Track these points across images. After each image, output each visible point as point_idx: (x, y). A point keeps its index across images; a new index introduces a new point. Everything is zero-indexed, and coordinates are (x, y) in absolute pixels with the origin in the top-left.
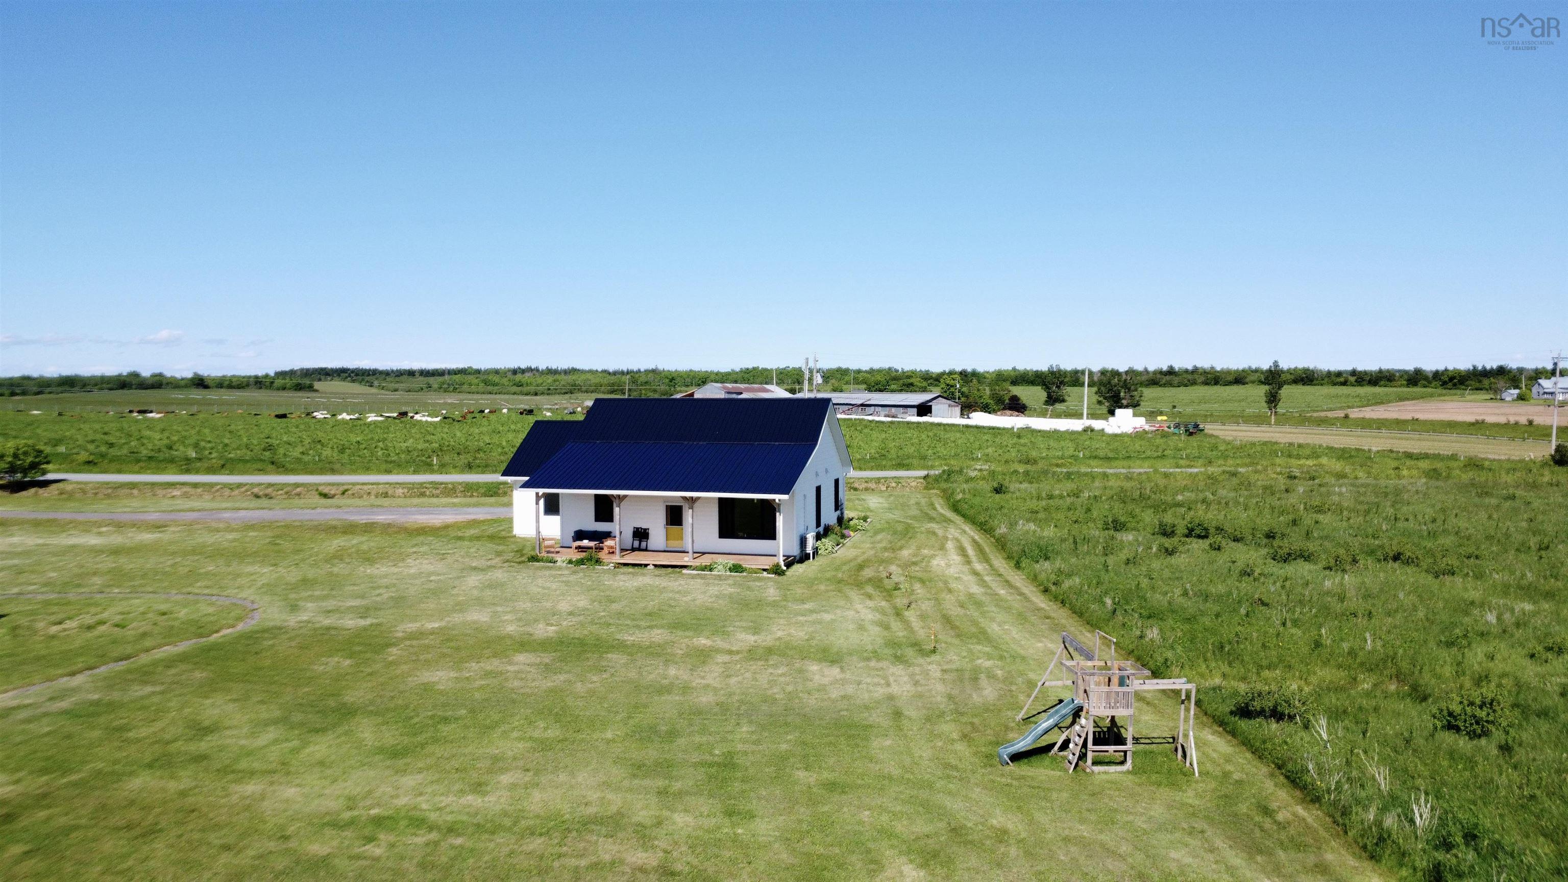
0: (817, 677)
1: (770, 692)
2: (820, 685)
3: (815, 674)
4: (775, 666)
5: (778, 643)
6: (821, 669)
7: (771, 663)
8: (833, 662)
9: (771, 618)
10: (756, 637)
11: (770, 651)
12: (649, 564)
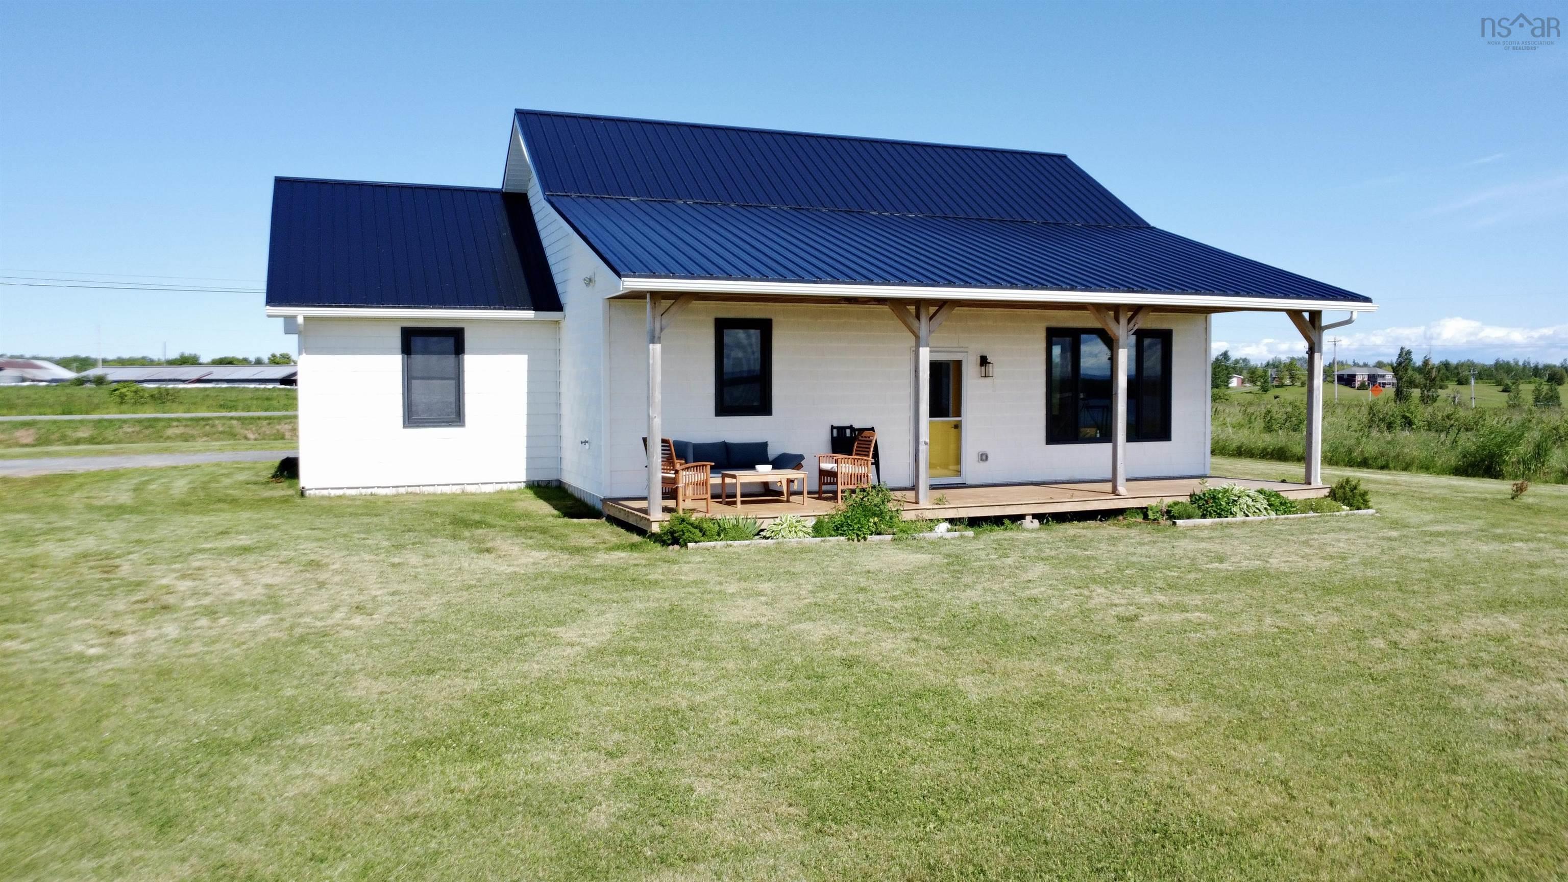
12: (1022, 517)
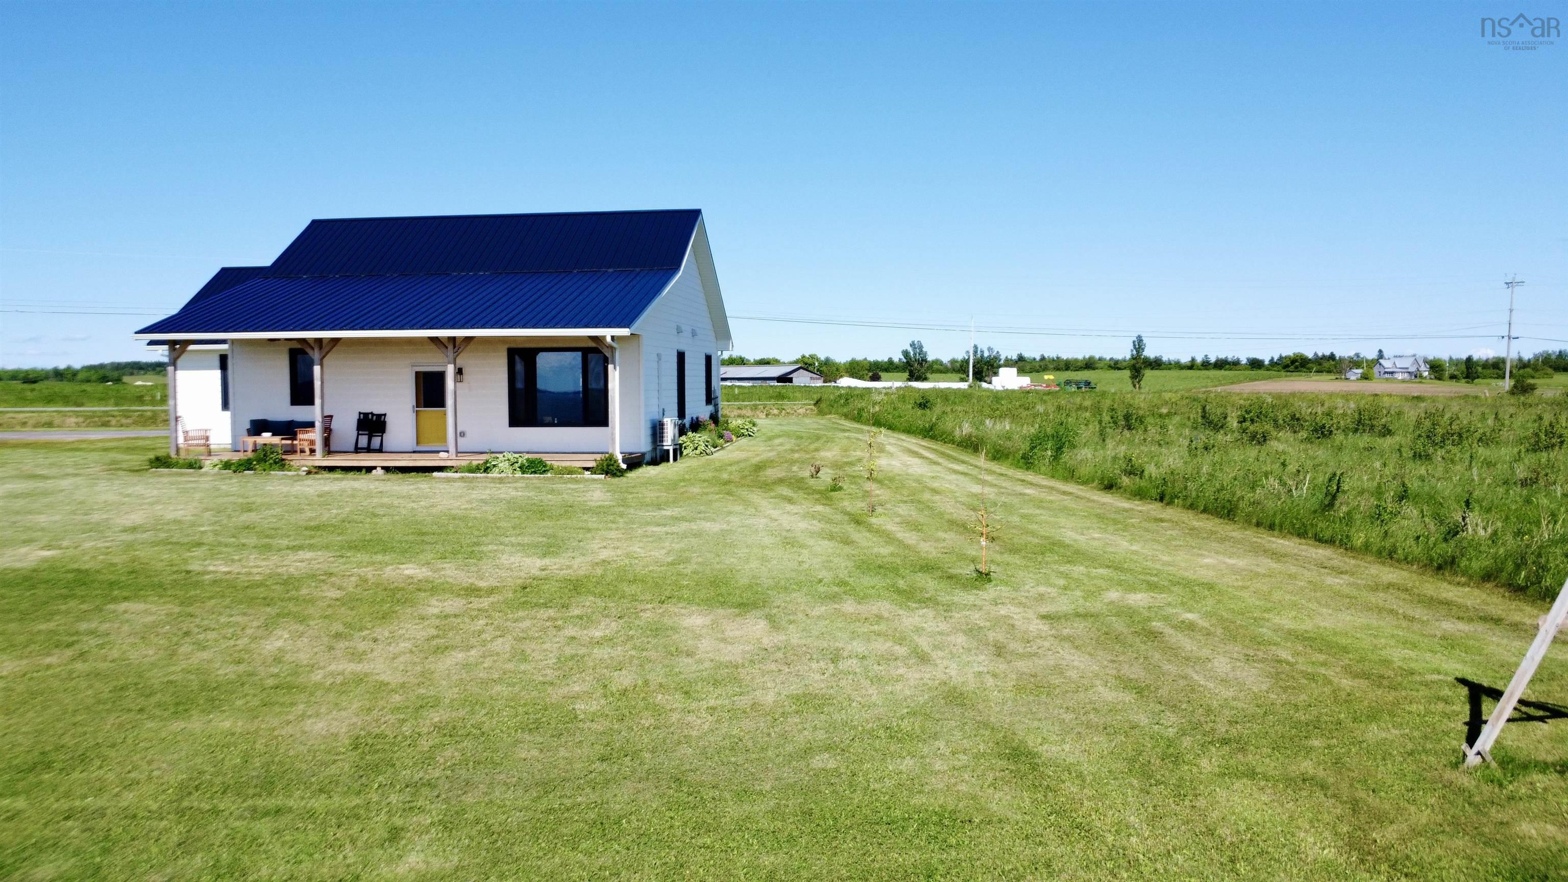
0: (705, 645)
1: (555, 695)
2: (719, 666)
3: (698, 637)
4: (585, 620)
5: (599, 571)
6: (714, 622)
7: (577, 612)
8: (745, 606)
9: (589, 530)
10: (547, 561)
11: (576, 586)
12: (375, 468)
